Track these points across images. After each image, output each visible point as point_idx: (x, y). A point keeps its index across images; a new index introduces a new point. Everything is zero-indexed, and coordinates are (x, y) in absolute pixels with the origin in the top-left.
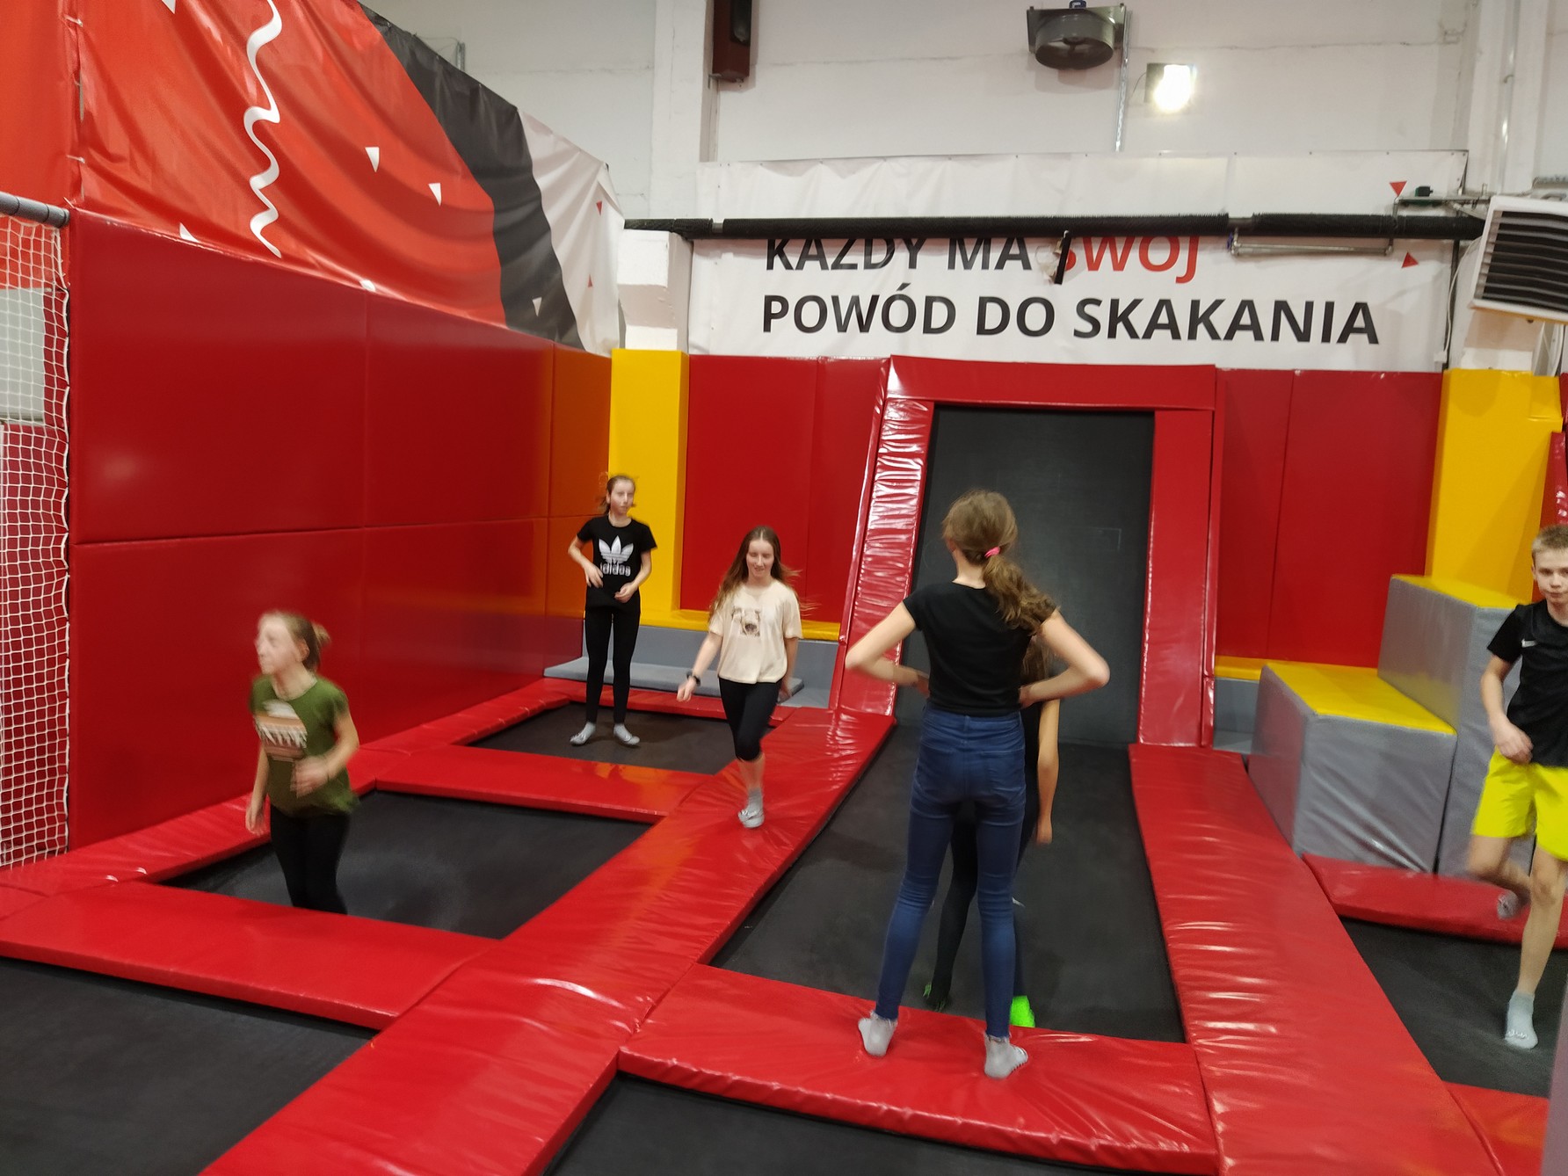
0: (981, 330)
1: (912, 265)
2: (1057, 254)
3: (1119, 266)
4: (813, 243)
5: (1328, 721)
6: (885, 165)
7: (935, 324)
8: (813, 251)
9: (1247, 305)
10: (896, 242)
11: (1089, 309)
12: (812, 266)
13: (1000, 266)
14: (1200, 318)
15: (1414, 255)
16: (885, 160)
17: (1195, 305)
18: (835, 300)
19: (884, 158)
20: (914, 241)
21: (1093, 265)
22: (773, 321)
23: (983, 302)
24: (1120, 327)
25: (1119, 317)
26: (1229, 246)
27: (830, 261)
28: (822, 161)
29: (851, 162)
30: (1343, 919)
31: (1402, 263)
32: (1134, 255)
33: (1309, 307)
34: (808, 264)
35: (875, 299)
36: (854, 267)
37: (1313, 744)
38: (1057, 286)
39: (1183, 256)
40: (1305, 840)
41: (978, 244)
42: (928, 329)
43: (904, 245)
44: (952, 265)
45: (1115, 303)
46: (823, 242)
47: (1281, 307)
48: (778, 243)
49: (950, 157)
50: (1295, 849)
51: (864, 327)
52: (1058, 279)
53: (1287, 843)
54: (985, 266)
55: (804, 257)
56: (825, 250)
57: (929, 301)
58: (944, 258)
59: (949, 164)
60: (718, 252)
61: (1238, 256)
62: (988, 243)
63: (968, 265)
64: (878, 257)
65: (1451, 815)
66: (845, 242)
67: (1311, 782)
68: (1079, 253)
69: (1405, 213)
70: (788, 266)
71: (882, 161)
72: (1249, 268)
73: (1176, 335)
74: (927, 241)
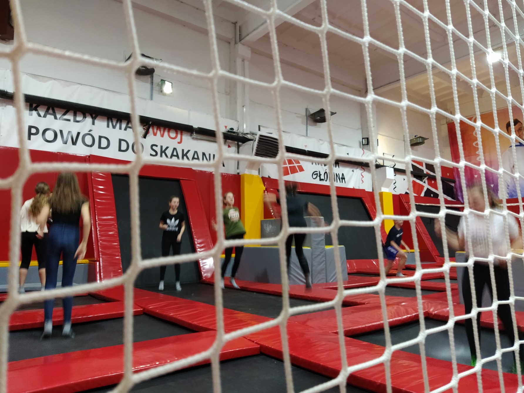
0: (120, 150)
1: (93, 124)
2: (144, 129)
3: (162, 136)
4: (51, 109)
6: (81, 87)
7: (102, 146)
8: (51, 111)
9: (196, 152)
10: (87, 114)
11: (154, 148)
12: (50, 117)
13: (125, 129)
14: (185, 155)
15: (230, 145)
16: (81, 85)
17: (183, 150)
18: (61, 132)
20: (94, 116)
21: (155, 134)
22: (32, 136)
23: (120, 140)
25: (163, 152)
26: (191, 136)
27: (58, 116)
28: (55, 79)
29: (68, 82)
31: (228, 147)
32: (166, 133)
33: (210, 155)
34: (48, 116)
35: (79, 134)
36: (69, 120)
38: (144, 139)
39: (179, 136)
41: (117, 122)
42: (100, 147)
43: (90, 116)
44: (108, 126)
45: (162, 147)
46: (55, 109)
47: (204, 154)
48: (34, 105)
49: (106, 90)
51: (74, 143)
52: (145, 137)
54: (120, 128)
55: (47, 112)
56: (56, 112)
57: (100, 137)
58: (105, 123)
59: (106, 92)
60: (5, 104)
61: (193, 138)
62: (121, 122)
63: (114, 127)
64: (79, 118)
66: (65, 110)
68: (151, 130)
70: (39, 115)
71: (79, 85)
74: (99, 116)
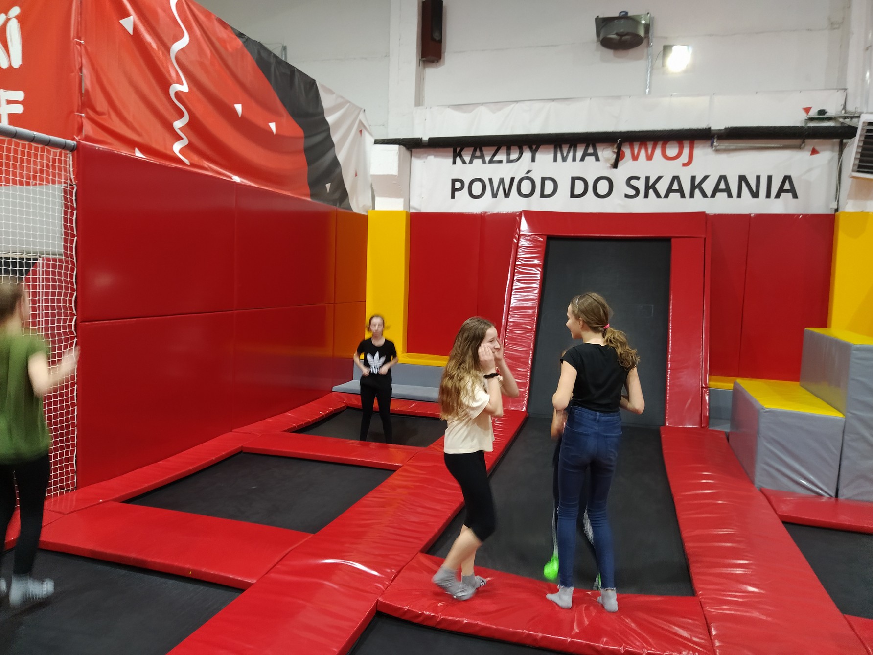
0: (573, 195)
1: (533, 160)
2: (614, 152)
3: (649, 158)
4: (478, 149)
5: (772, 412)
6: (518, 105)
7: (547, 192)
8: (478, 153)
9: (723, 178)
10: (524, 147)
11: (633, 182)
12: (478, 162)
13: (582, 159)
14: (696, 186)
15: (817, 148)
17: (693, 178)
18: (491, 180)
19: (517, 102)
20: (534, 147)
21: (635, 158)
22: (456, 193)
23: (573, 180)
24: (651, 192)
25: (650, 186)
26: (712, 145)
27: (487, 159)
28: (482, 104)
29: (498, 104)
30: (784, 523)
31: (810, 153)
32: (658, 151)
33: (758, 178)
34: (475, 161)
35: (512, 179)
36: (500, 162)
37: (764, 424)
38: (615, 170)
39: (686, 151)
40: (761, 480)
41: (570, 148)
42: (543, 195)
43: (528, 149)
44: (555, 160)
45: (647, 179)
46: (484, 149)
47: (742, 179)
48: (458, 149)
49: (553, 100)
50: (756, 486)
51: (507, 195)
52: (615, 166)
53: (752, 482)
54: (574, 159)
55: (473, 157)
56: (485, 153)
57: (543, 180)
58: (551, 156)
59: (553, 103)
60: (425, 155)
61: (717, 151)
62: (575, 147)
63: (564, 159)
64: (514, 156)
65: (844, 463)
66: (495, 148)
67: (764, 447)
68: (627, 151)
69: (812, 124)
70: (464, 162)
71: (515, 104)
72: (723, 157)
73: (683, 196)
74: (541, 147)
